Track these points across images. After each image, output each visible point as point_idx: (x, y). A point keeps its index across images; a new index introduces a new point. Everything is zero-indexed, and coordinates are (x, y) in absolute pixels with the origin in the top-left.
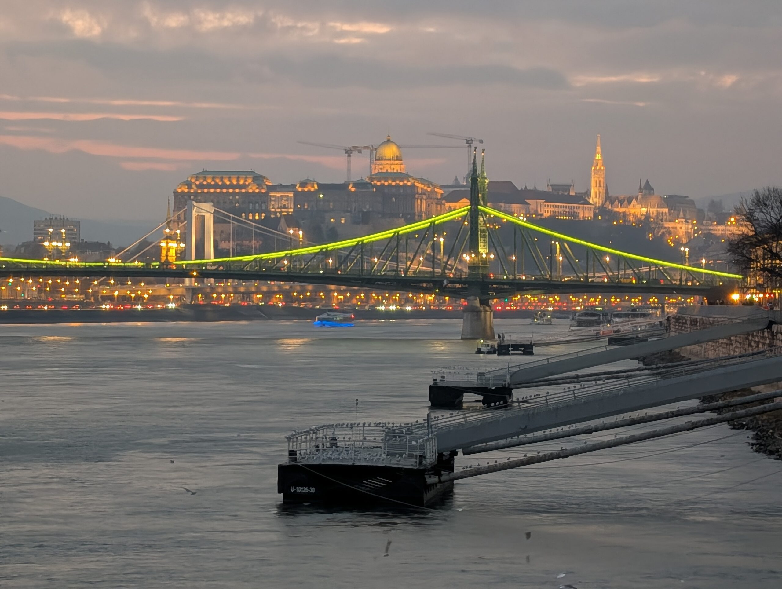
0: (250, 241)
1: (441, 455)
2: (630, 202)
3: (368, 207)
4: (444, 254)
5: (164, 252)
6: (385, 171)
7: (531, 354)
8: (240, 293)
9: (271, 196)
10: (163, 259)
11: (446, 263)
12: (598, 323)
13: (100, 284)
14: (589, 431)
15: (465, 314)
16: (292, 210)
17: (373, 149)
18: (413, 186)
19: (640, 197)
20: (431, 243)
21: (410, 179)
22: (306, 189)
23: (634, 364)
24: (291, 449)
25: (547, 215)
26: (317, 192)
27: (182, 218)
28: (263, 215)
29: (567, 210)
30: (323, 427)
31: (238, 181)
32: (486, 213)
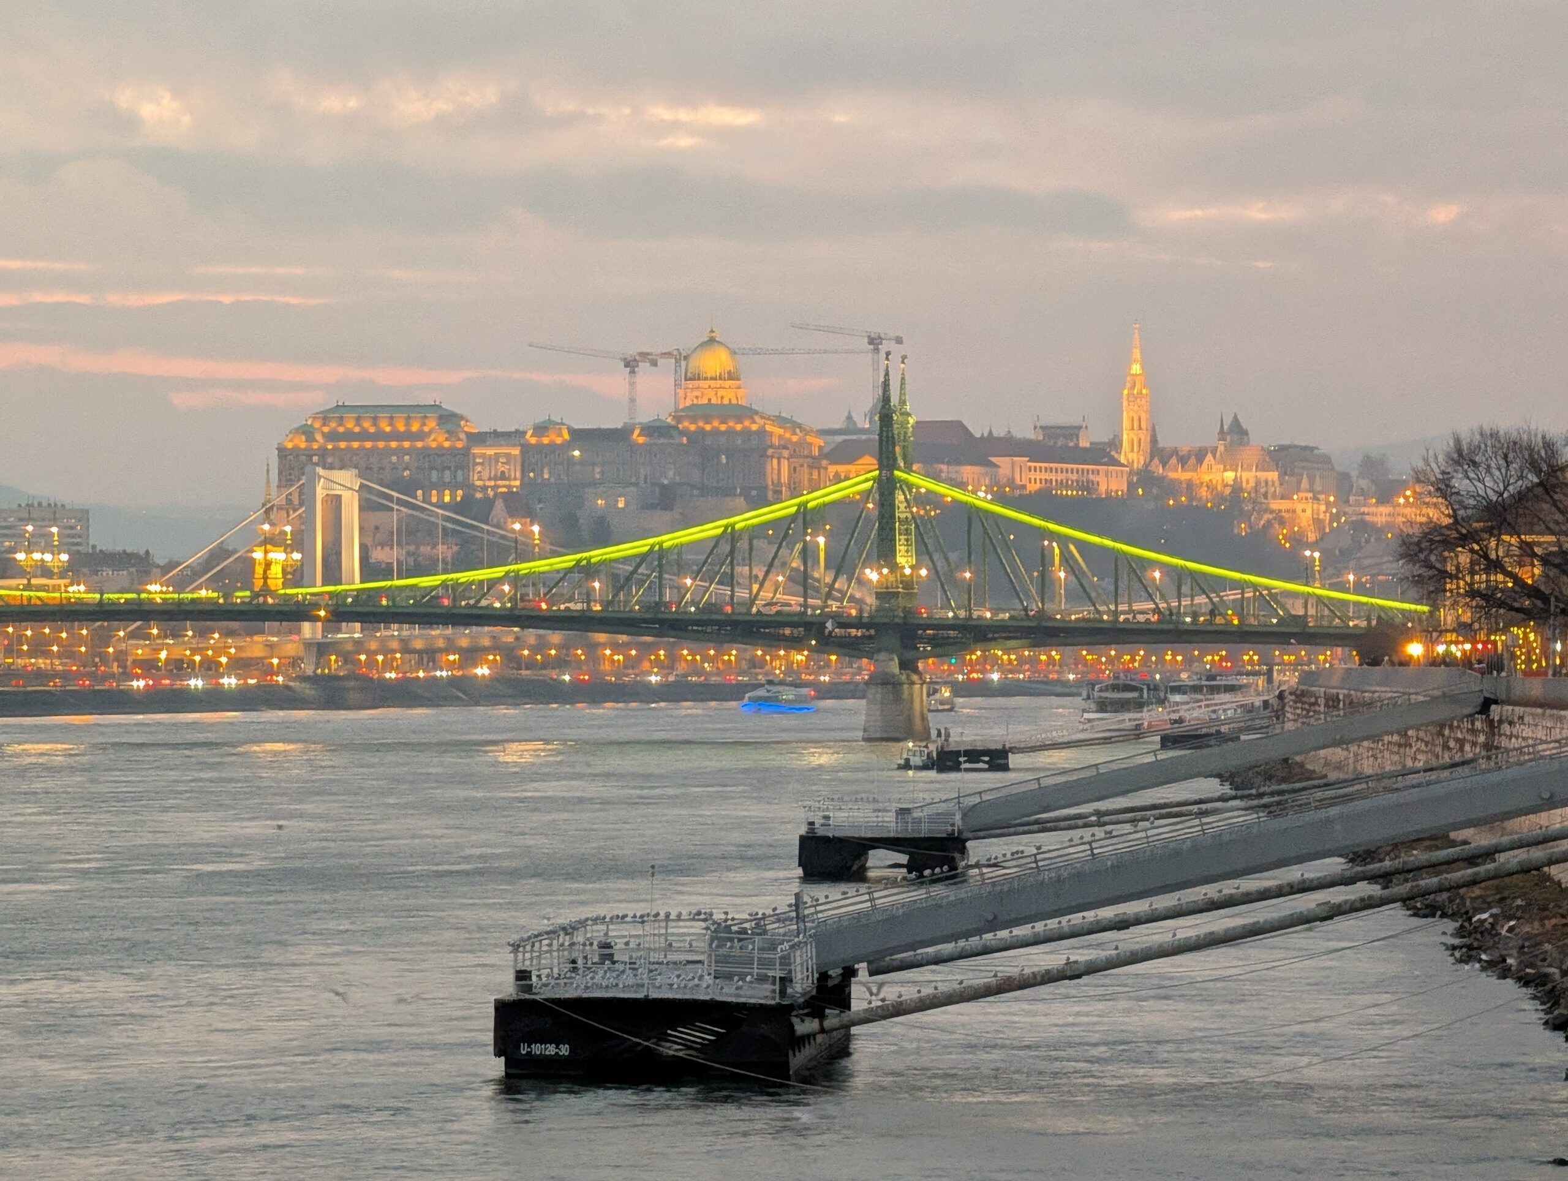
0: (434, 546)
1: (824, 977)
2: (1200, 459)
3: (671, 474)
4: (827, 567)
5: (259, 570)
6: (705, 401)
7: (1005, 768)
8: (414, 651)
9: (475, 456)
10: (258, 584)
11: (831, 587)
12: (1139, 705)
13: (131, 636)
14: (1122, 924)
15: (872, 690)
16: (518, 483)
17: (681, 357)
18: (762, 432)
19: (1221, 448)
20: (799, 546)
21: (757, 418)
22: (546, 441)
23: (1212, 787)
24: (520, 967)
25: (1032, 487)
26: (568, 446)
27: (296, 502)
28: (460, 492)
29: (1075, 477)
30: (583, 923)
31: (408, 424)
32: (910, 486)
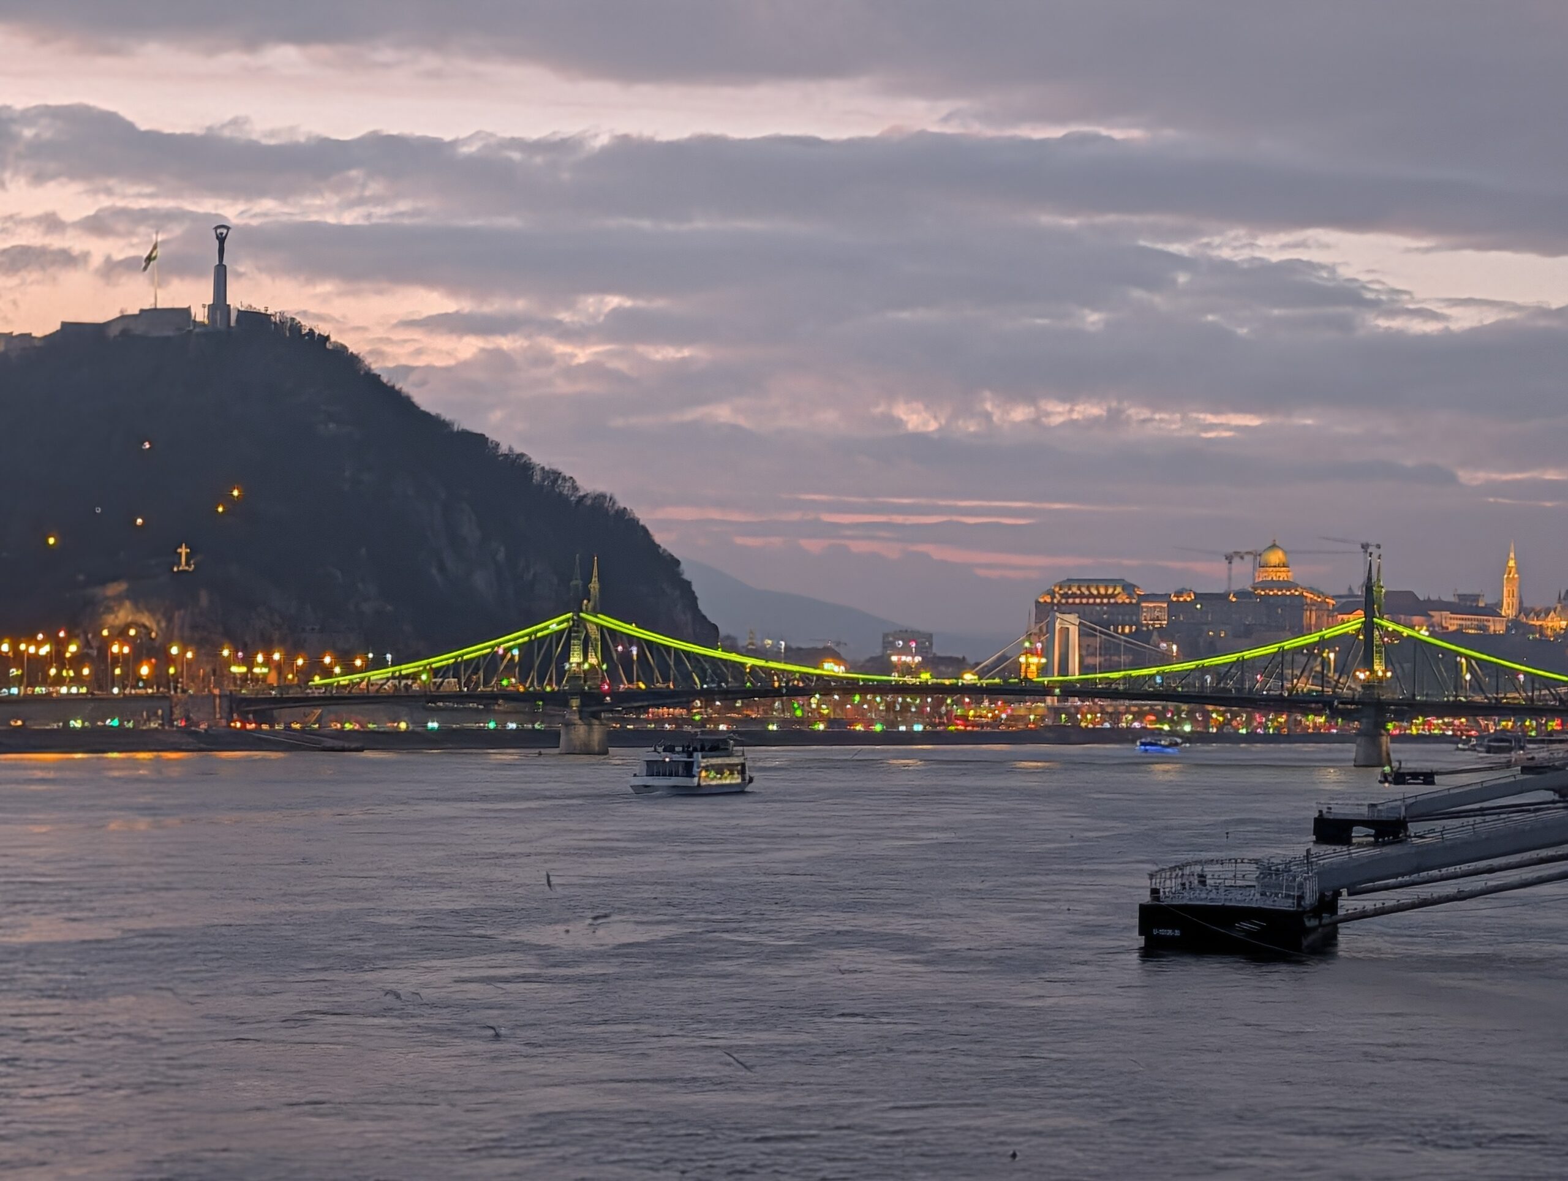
0: (1120, 657)
1: (1322, 896)
2: (1547, 615)
3: (1250, 619)
4: (1335, 671)
5: (1023, 667)
6: (1270, 579)
7: (1432, 783)
8: (1107, 713)
9: (1142, 607)
10: (1023, 675)
11: (1338, 681)
12: (1509, 750)
13: (954, 702)
14: (1491, 870)
15: (1359, 740)
16: (1166, 622)
17: (1257, 555)
18: (1302, 595)
19: (1559, 609)
20: (1320, 659)
21: (1299, 589)
22: (1181, 599)
23: (1550, 795)
24: (1154, 886)
25: (1452, 628)
26: (1193, 603)
27: (1044, 630)
28: (1134, 627)
29: (1476, 623)
30: (1188, 864)
31: (1107, 590)
32: (1382, 626)
